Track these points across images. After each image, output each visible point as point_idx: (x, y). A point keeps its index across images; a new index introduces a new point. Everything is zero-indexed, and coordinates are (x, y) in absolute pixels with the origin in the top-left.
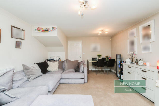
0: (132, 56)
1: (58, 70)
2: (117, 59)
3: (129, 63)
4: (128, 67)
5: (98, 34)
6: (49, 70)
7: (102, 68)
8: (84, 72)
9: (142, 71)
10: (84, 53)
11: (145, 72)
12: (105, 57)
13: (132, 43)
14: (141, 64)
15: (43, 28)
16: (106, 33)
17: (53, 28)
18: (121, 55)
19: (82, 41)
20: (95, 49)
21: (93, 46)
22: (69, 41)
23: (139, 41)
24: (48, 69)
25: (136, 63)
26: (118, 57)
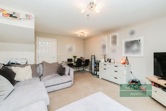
0: (105, 57)
1: (31, 77)
2: (92, 59)
3: (104, 62)
4: (104, 65)
5: (78, 36)
6: (17, 80)
7: (78, 69)
8: (70, 74)
9: (115, 66)
10: (58, 54)
11: (117, 67)
12: (79, 58)
13: (104, 47)
14: (113, 62)
15: (5, 10)
16: (86, 35)
17: (27, 16)
18: (94, 56)
19: (56, 40)
20: (70, 50)
21: (68, 46)
22: (37, 38)
23: (109, 45)
24: (15, 79)
25: (108, 62)
26: (93, 57)
